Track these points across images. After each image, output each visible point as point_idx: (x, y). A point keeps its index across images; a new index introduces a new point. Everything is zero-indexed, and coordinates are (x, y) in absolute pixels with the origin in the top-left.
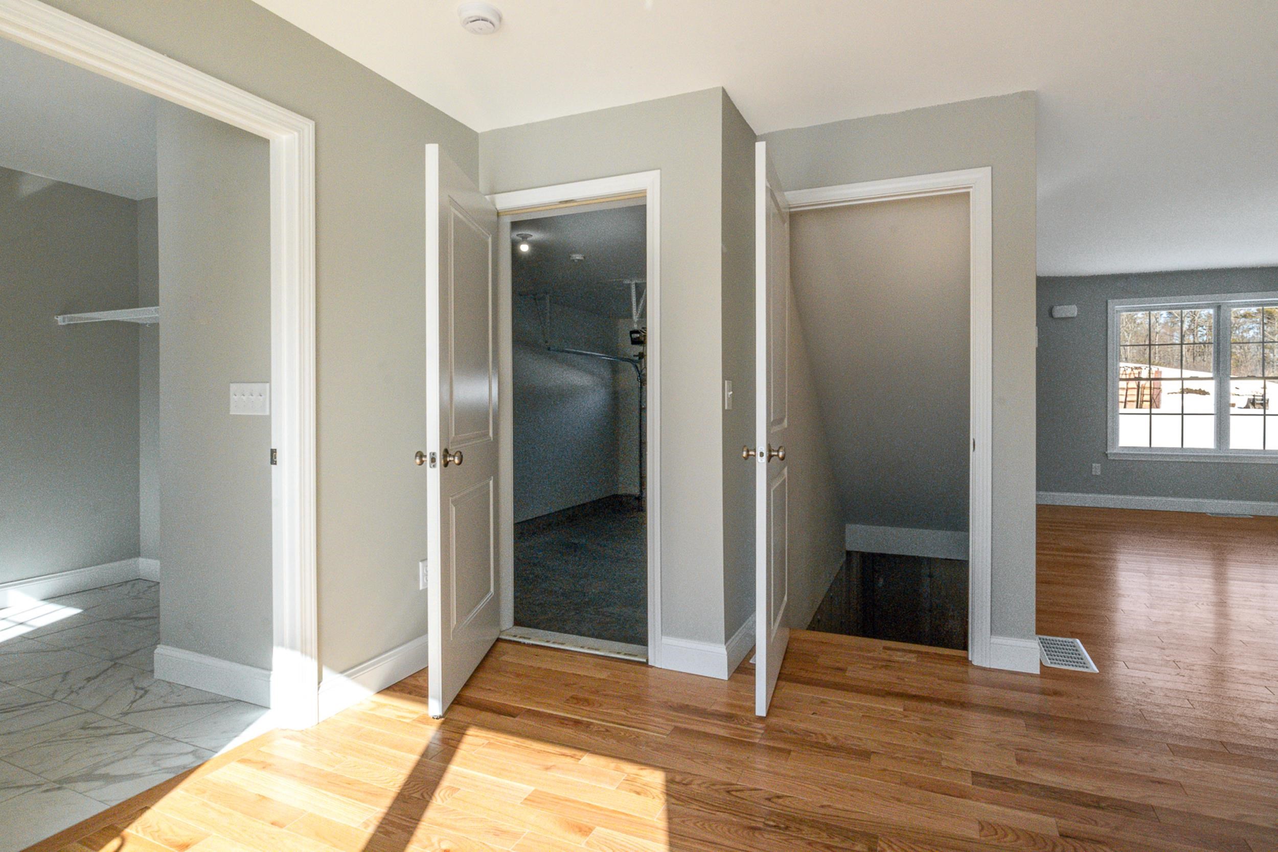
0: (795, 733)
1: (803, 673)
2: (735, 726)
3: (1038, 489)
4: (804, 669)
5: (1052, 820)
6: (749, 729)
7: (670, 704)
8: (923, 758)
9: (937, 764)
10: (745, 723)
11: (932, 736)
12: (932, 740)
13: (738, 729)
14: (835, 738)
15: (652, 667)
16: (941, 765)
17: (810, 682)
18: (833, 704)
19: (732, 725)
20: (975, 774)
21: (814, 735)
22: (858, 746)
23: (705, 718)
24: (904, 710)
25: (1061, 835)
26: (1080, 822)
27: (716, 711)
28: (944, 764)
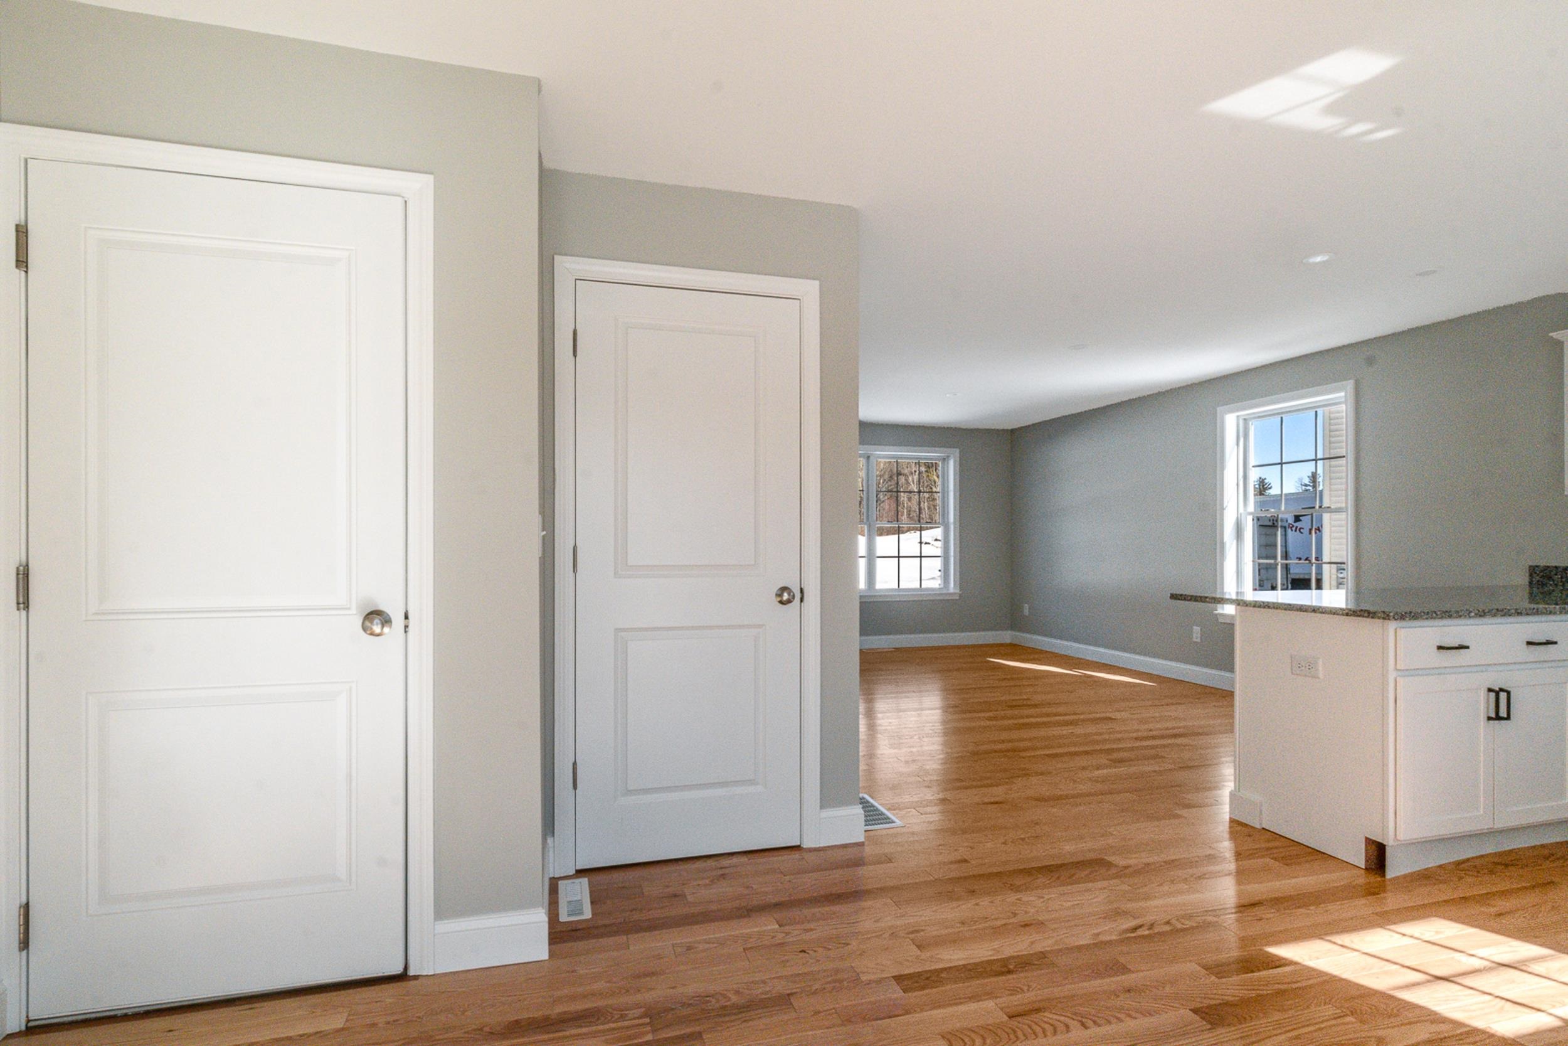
0: (690, 1005)
1: (637, 916)
2: (606, 1026)
3: (861, 635)
4: (636, 910)
5: (990, 1004)
6: (626, 1023)
7: (487, 1029)
8: (841, 981)
9: (856, 981)
10: (616, 1017)
11: (830, 949)
12: (832, 954)
13: (614, 1029)
14: (737, 992)
15: (416, 977)
16: (862, 982)
17: (653, 926)
18: (701, 947)
19: (601, 1027)
20: (898, 979)
21: (711, 999)
22: (766, 993)
23: (553, 1032)
24: (780, 926)
25: (1011, 1017)
26: (1011, 995)
27: (565, 1013)
28: (864, 978)
